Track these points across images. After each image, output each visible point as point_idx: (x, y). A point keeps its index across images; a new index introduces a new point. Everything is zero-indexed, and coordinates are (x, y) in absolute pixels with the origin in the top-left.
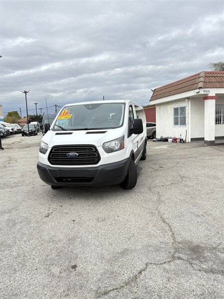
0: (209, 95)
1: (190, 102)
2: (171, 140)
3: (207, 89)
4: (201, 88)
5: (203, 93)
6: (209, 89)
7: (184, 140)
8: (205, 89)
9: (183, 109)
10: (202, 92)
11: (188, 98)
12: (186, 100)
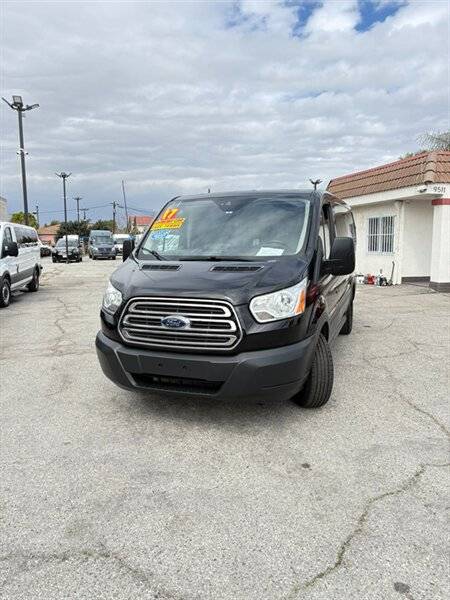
0: (443, 197)
1: (403, 209)
2: (362, 279)
3: (441, 186)
4: (430, 182)
5: (433, 192)
6: (444, 186)
7: (388, 279)
8: (438, 186)
9: (389, 221)
10: (431, 190)
11: (401, 201)
12: (396, 204)
